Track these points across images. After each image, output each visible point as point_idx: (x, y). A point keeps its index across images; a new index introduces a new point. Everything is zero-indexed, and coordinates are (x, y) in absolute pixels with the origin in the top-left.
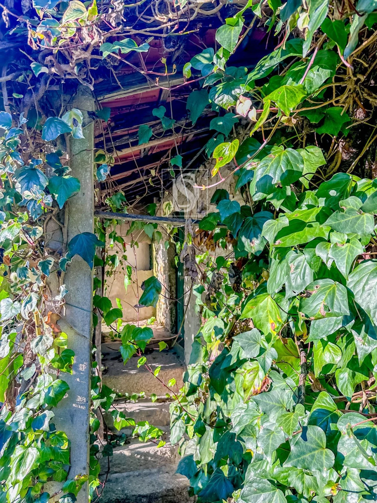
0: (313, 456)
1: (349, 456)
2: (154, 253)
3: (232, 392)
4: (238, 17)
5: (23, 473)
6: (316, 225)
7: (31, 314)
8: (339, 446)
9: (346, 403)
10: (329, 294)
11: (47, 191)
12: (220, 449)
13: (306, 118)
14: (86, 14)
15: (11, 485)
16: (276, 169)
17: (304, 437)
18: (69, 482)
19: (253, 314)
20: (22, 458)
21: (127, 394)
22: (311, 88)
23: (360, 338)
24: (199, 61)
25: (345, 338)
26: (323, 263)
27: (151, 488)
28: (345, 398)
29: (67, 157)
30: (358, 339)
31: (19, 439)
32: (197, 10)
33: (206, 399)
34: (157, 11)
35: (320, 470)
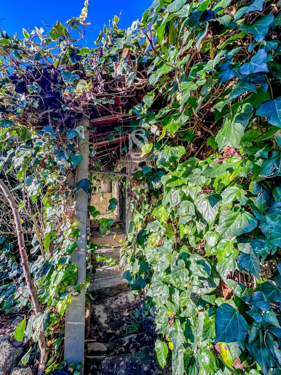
0: (180, 272)
1: (194, 271)
2: (113, 185)
3: (146, 245)
4: (152, 92)
5: (57, 283)
6: (182, 178)
7: (61, 215)
8: (190, 267)
9: (192, 249)
10: (187, 207)
11: (68, 161)
12: (141, 268)
13: (178, 134)
14: (87, 86)
15: (51, 288)
16: (167, 155)
17: (177, 264)
18: (77, 286)
19: (156, 214)
20: (57, 276)
21: (101, 245)
22: (181, 123)
23: (199, 224)
24: (135, 108)
25: (192, 223)
26: (185, 194)
27: (111, 284)
28: (192, 247)
29: (77, 146)
30: (198, 224)
31: (55, 268)
32: (135, 87)
33: (135, 247)
34: (117, 86)
35: (183, 277)
